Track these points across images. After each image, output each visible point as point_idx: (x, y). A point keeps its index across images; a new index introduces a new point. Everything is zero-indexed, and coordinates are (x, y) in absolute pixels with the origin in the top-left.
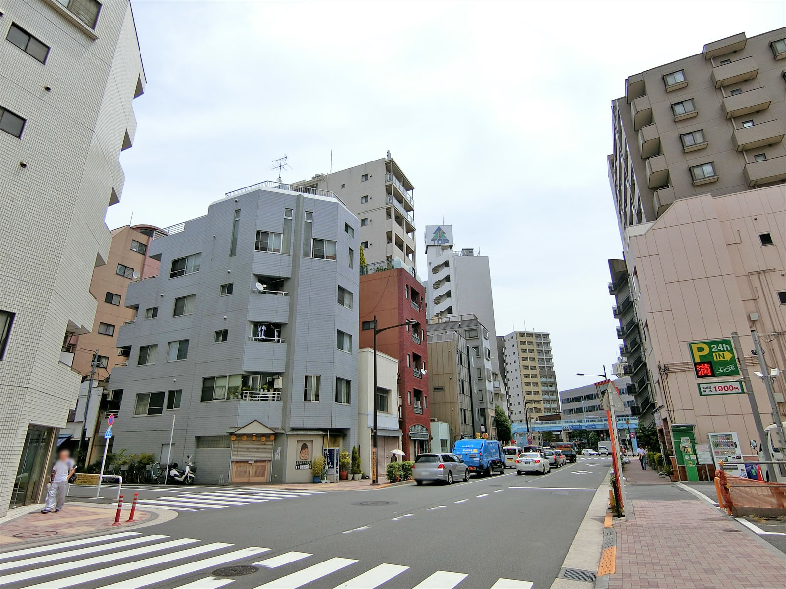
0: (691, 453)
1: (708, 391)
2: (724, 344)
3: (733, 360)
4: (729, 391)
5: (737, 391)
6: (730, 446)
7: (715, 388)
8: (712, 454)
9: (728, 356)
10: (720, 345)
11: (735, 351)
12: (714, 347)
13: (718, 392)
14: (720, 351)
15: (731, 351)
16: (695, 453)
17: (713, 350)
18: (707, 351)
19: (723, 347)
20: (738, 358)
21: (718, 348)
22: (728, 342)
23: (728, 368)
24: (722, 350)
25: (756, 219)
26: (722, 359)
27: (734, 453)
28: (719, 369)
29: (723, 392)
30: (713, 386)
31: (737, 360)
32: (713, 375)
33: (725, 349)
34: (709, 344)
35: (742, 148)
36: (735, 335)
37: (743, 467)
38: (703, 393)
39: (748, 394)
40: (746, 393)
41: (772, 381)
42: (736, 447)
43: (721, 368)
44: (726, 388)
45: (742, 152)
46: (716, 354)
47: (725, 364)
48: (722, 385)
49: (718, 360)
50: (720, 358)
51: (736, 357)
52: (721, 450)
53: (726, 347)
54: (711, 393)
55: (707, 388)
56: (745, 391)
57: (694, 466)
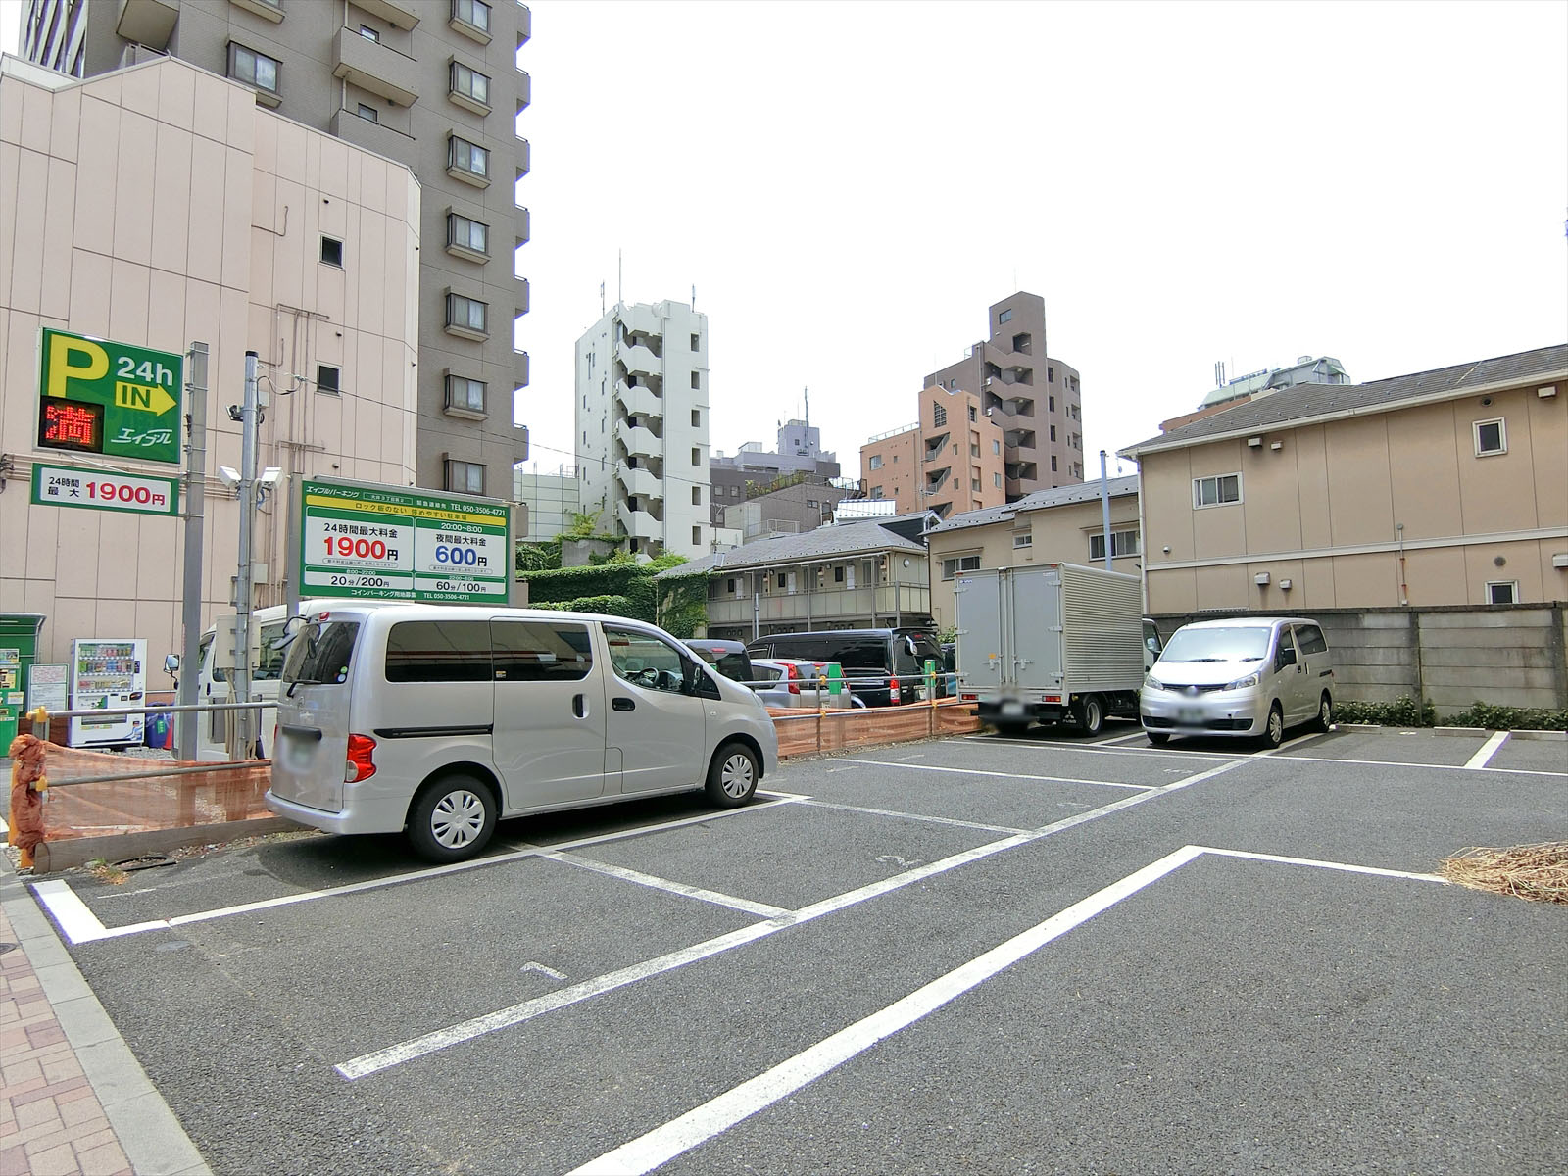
0: (12, 686)
1: (64, 492)
2: (159, 366)
3: (171, 418)
4: (134, 504)
5: (157, 506)
6: (124, 669)
7: (92, 486)
8: (70, 689)
9: (160, 402)
10: (148, 364)
11: (185, 395)
12: (126, 364)
13: (99, 500)
14: (141, 381)
15: (174, 392)
16: (24, 686)
17: (121, 373)
18: (99, 369)
19: (154, 372)
20: (189, 417)
21: (139, 373)
22: (173, 363)
23: (152, 435)
24: (148, 380)
25: (327, 202)
26: (139, 405)
27: (127, 685)
28: (123, 433)
29: (116, 502)
30: (85, 479)
31: (184, 421)
32: (98, 448)
33: (159, 381)
34: (113, 350)
35: (343, 73)
36: (199, 352)
37: (141, 718)
38: (45, 495)
39: (187, 519)
40: (182, 516)
41: (260, 495)
42: (137, 672)
43: (128, 431)
44: (126, 493)
45: (341, 80)
46: (125, 388)
47: (145, 421)
48: (118, 482)
49: (129, 405)
50: (134, 403)
51: (185, 410)
52: (96, 680)
53: (164, 376)
54: (73, 500)
55: (66, 482)
56: (182, 510)
57: (13, 719)
